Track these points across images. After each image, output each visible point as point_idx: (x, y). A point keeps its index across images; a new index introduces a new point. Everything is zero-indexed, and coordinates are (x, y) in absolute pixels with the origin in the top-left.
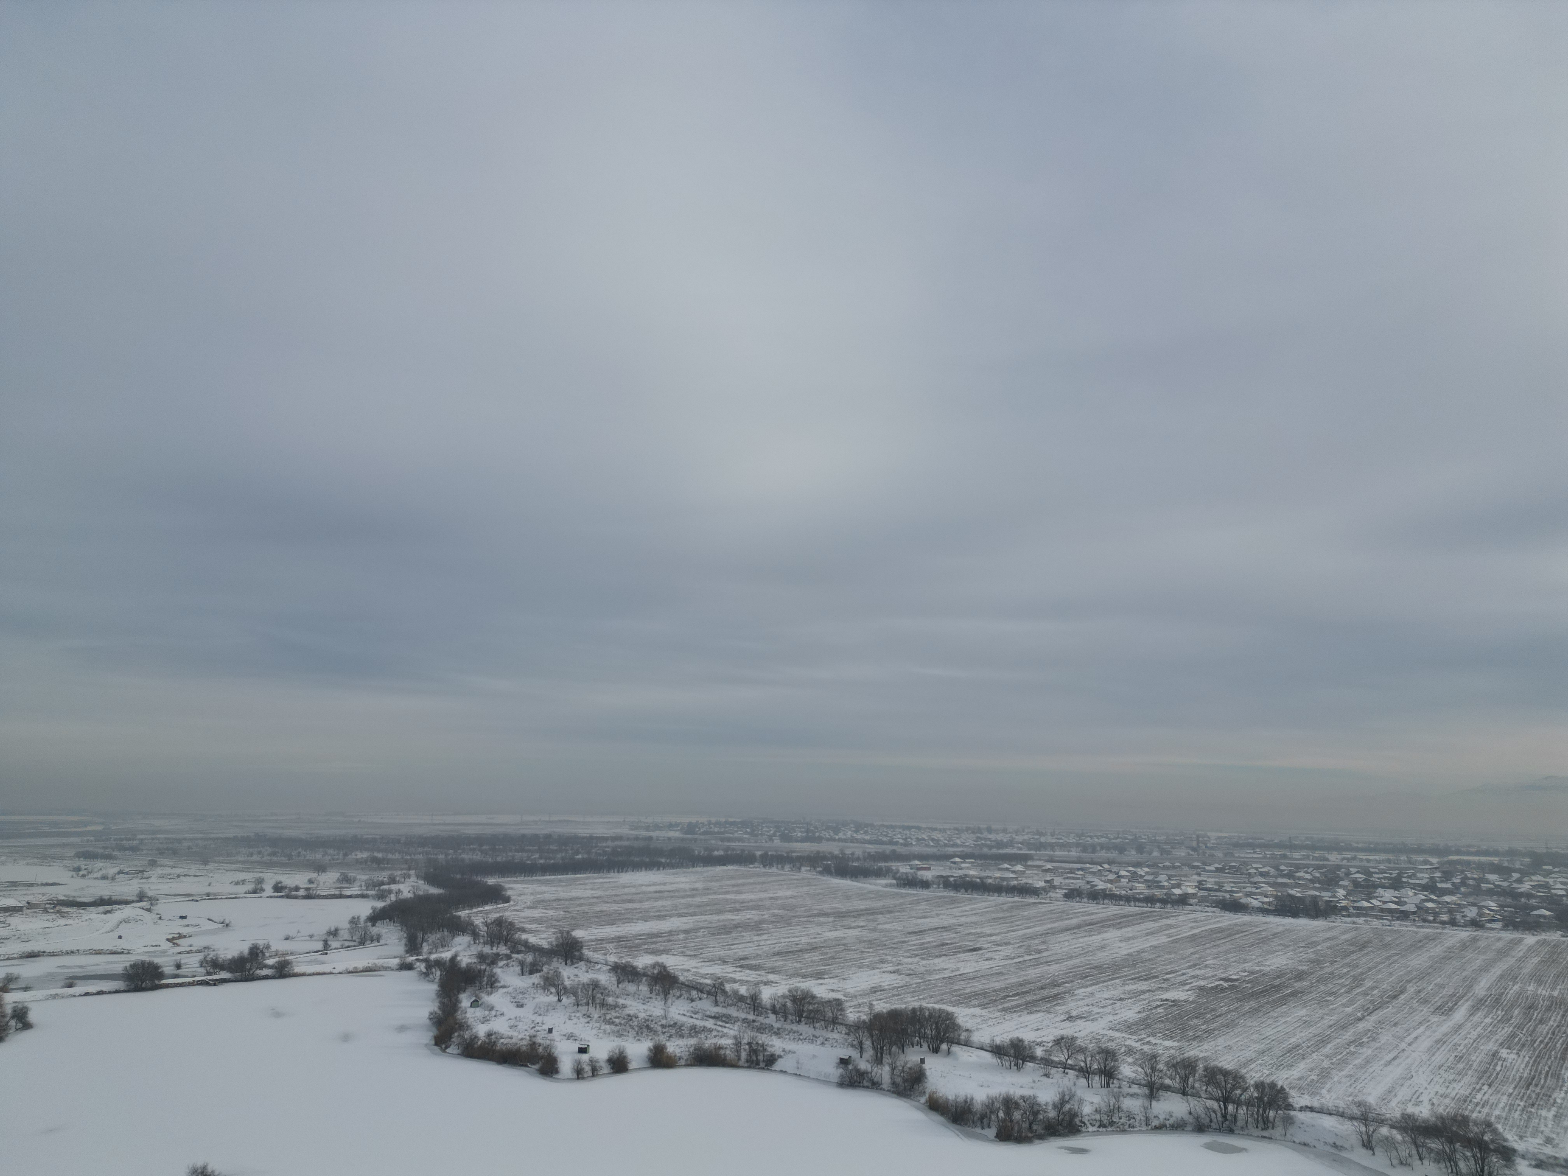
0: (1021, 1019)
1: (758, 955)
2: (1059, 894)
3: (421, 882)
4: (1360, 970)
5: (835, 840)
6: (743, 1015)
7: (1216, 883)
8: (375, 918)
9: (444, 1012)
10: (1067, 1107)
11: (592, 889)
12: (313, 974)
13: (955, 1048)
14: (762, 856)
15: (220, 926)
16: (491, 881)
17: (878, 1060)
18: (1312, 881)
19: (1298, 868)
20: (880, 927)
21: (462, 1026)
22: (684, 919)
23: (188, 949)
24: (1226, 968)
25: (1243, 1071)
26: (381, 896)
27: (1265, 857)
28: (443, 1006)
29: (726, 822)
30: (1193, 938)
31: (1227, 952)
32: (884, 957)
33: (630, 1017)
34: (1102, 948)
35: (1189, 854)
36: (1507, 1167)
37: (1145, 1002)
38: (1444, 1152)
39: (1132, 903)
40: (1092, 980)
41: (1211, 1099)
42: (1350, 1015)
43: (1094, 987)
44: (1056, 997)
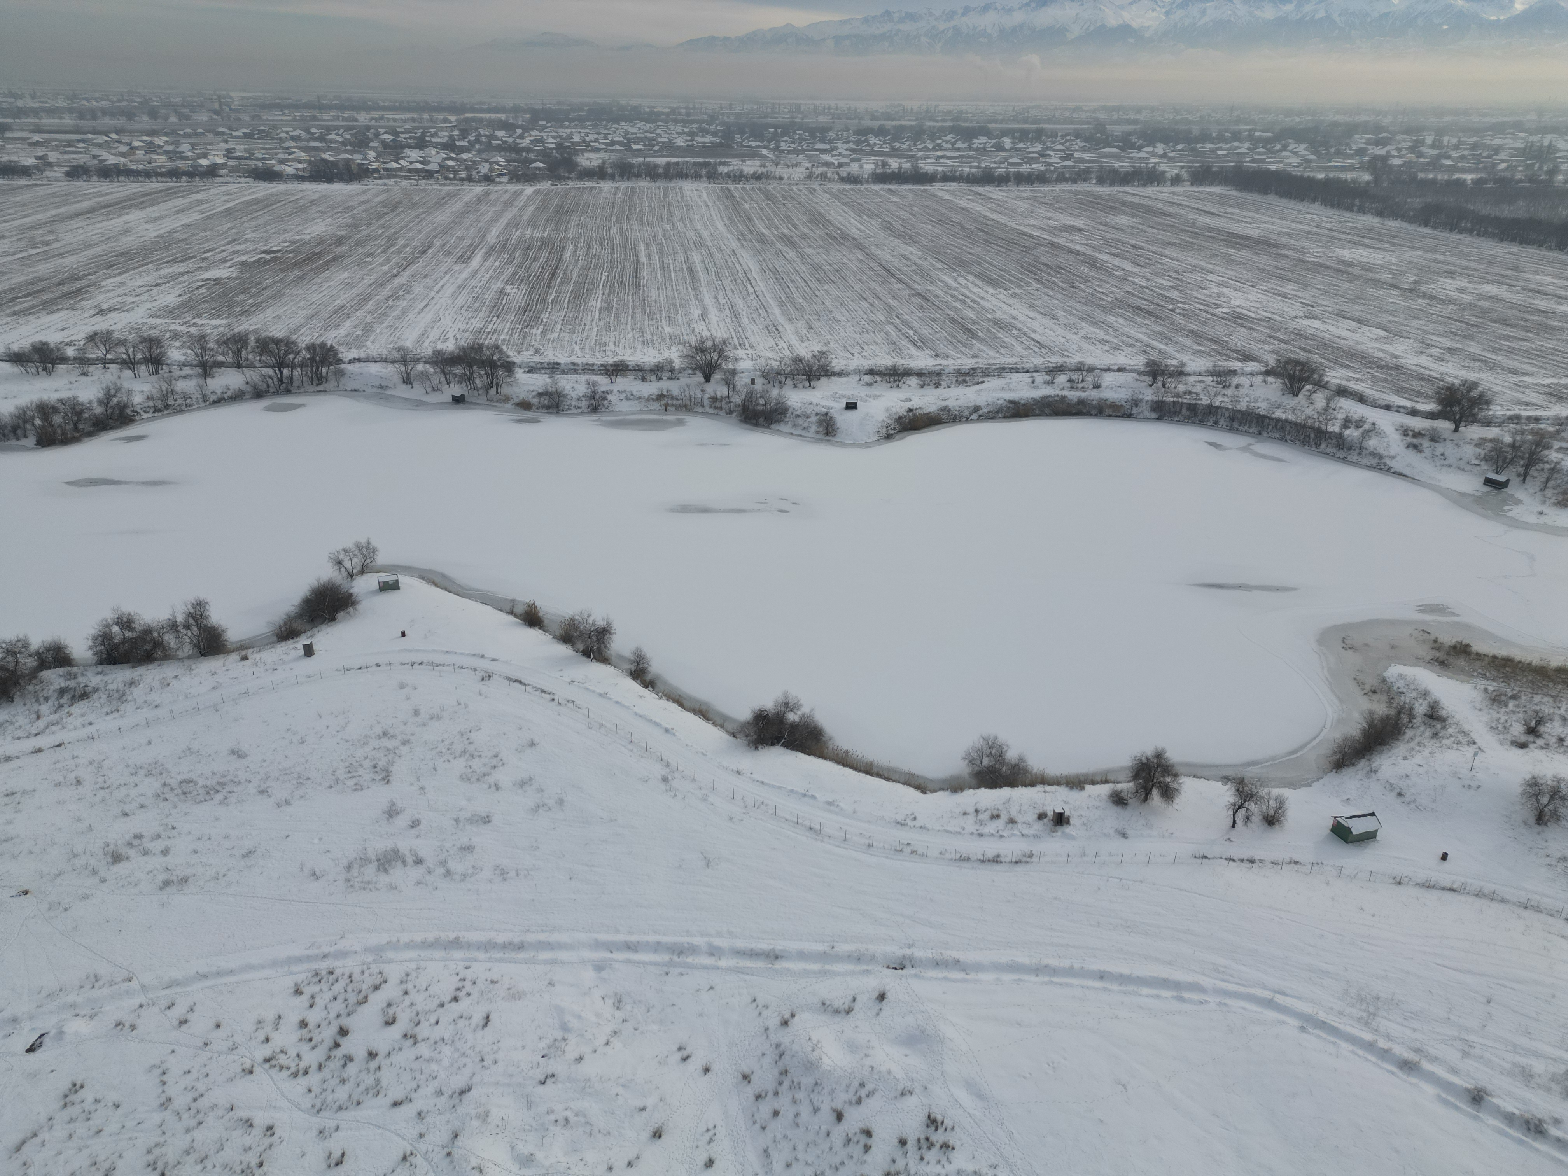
0: (40, 321)
2: (58, 172)
4: (393, 230)
7: (246, 150)
10: (115, 400)
18: (344, 143)
19: (329, 130)
24: (266, 240)
25: (294, 337)
27: (295, 120)
30: (228, 213)
31: (266, 224)
34: (126, 232)
35: (212, 119)
36: (509, 376)
37: (184, 285)
38: (465, 374)
39: (154, 179)
40: (120, 268)
41: (266, 367)
42: (387, 273)
43: (124, 276)
44: (79, 291)
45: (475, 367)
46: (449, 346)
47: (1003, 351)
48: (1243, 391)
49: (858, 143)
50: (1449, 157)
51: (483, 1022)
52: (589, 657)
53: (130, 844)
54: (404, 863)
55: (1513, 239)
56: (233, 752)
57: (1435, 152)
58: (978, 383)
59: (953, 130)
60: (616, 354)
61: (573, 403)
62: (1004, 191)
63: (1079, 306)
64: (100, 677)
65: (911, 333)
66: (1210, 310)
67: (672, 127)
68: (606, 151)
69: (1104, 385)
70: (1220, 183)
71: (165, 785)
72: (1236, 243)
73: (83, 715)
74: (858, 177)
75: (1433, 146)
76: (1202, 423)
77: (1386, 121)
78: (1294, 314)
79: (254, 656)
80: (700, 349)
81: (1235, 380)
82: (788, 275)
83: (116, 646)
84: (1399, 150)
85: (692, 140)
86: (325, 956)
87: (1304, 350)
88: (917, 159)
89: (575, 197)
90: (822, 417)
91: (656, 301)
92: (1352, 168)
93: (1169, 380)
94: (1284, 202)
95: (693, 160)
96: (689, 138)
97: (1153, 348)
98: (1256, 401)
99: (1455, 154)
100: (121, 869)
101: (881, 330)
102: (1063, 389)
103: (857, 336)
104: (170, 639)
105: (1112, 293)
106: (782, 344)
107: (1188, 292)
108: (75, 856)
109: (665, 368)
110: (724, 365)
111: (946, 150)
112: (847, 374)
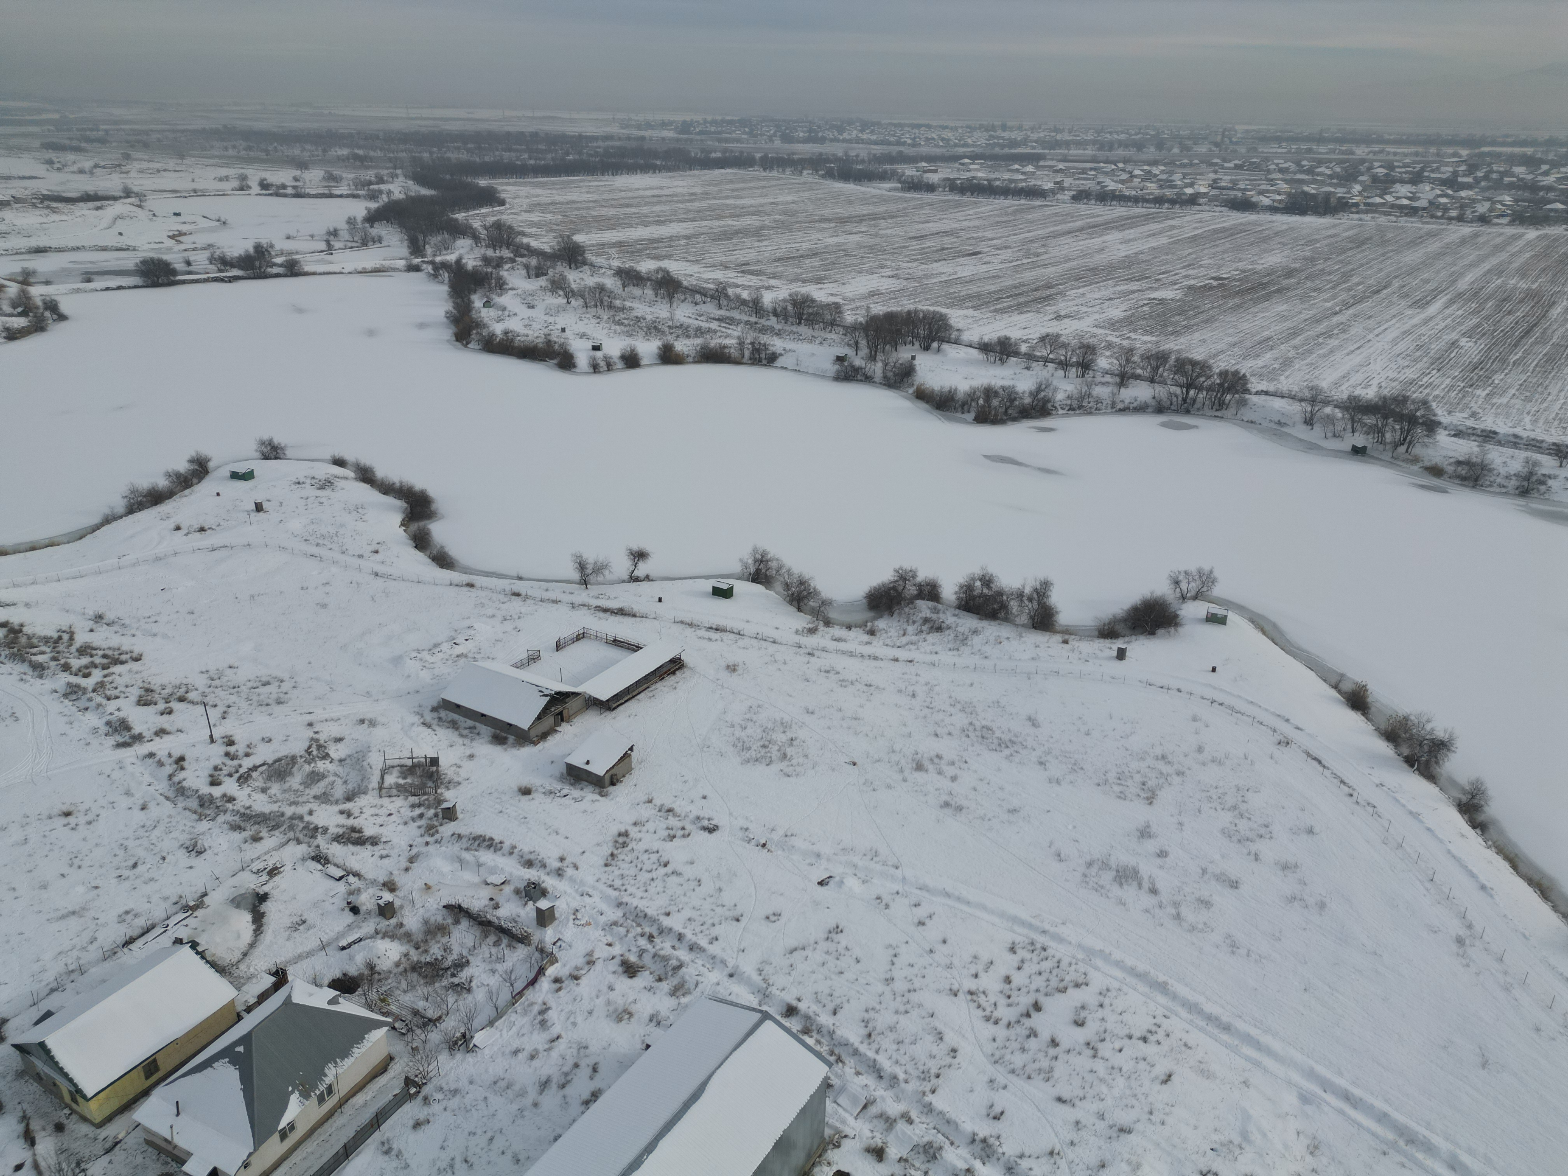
0: (1011, 319)
1: (759, 261)
2: (1067, 196)
3: (411, 183)
4: (1350, 267)
5: (838, 141)
6: (745, 318)
7: (1231, 181)
8: (372, 218)
9: (459, 312)
10: (1043, 394)
11: (588, 193)
12: (324, 274)
13: (945, 346)
14: (761, 158)
15: (217, 223)
16: (483, 182)
17: (872, 358)
18: (1331, 177)
19: (1320, 162)
20: (881, 232)
21: (479, 325)
22: (684, 225)
23: (193, 246)
24: (1220, 267)
25: (1212, 361)
26: (373, 196)
27: (1289, 152)
28: (457, 306)
29: (723, 121)
30: (1194, 239)
31: (1224, 252)
32: (884, 262)
33: (638, 319)
34: (1101, 250)
35: (1210, 150)
36: (1427, 436)
37: (1132, 302)
38: (1376, 425)
39: (1140, 204)
40: (1085, 281)
41: (1176, 385)
42: (1328, 310)
43: (1086, 288)
44: (1048, 298)
45: (1390, 420)
46: (1370, 394)
51: (1165, 1078)
52: (1412, 766)
53: (931, 760)
54: (1140, 886)
56: (1030, 719)
61: (1499, 480)
64: (955, 619)
71: (971, 724)
73: (933, 644)
79: (1074, 643)
83: (973, 598)
86: (1044, 932)
100: (919, 776)
104: (1014, 605)
108: (893, 751)
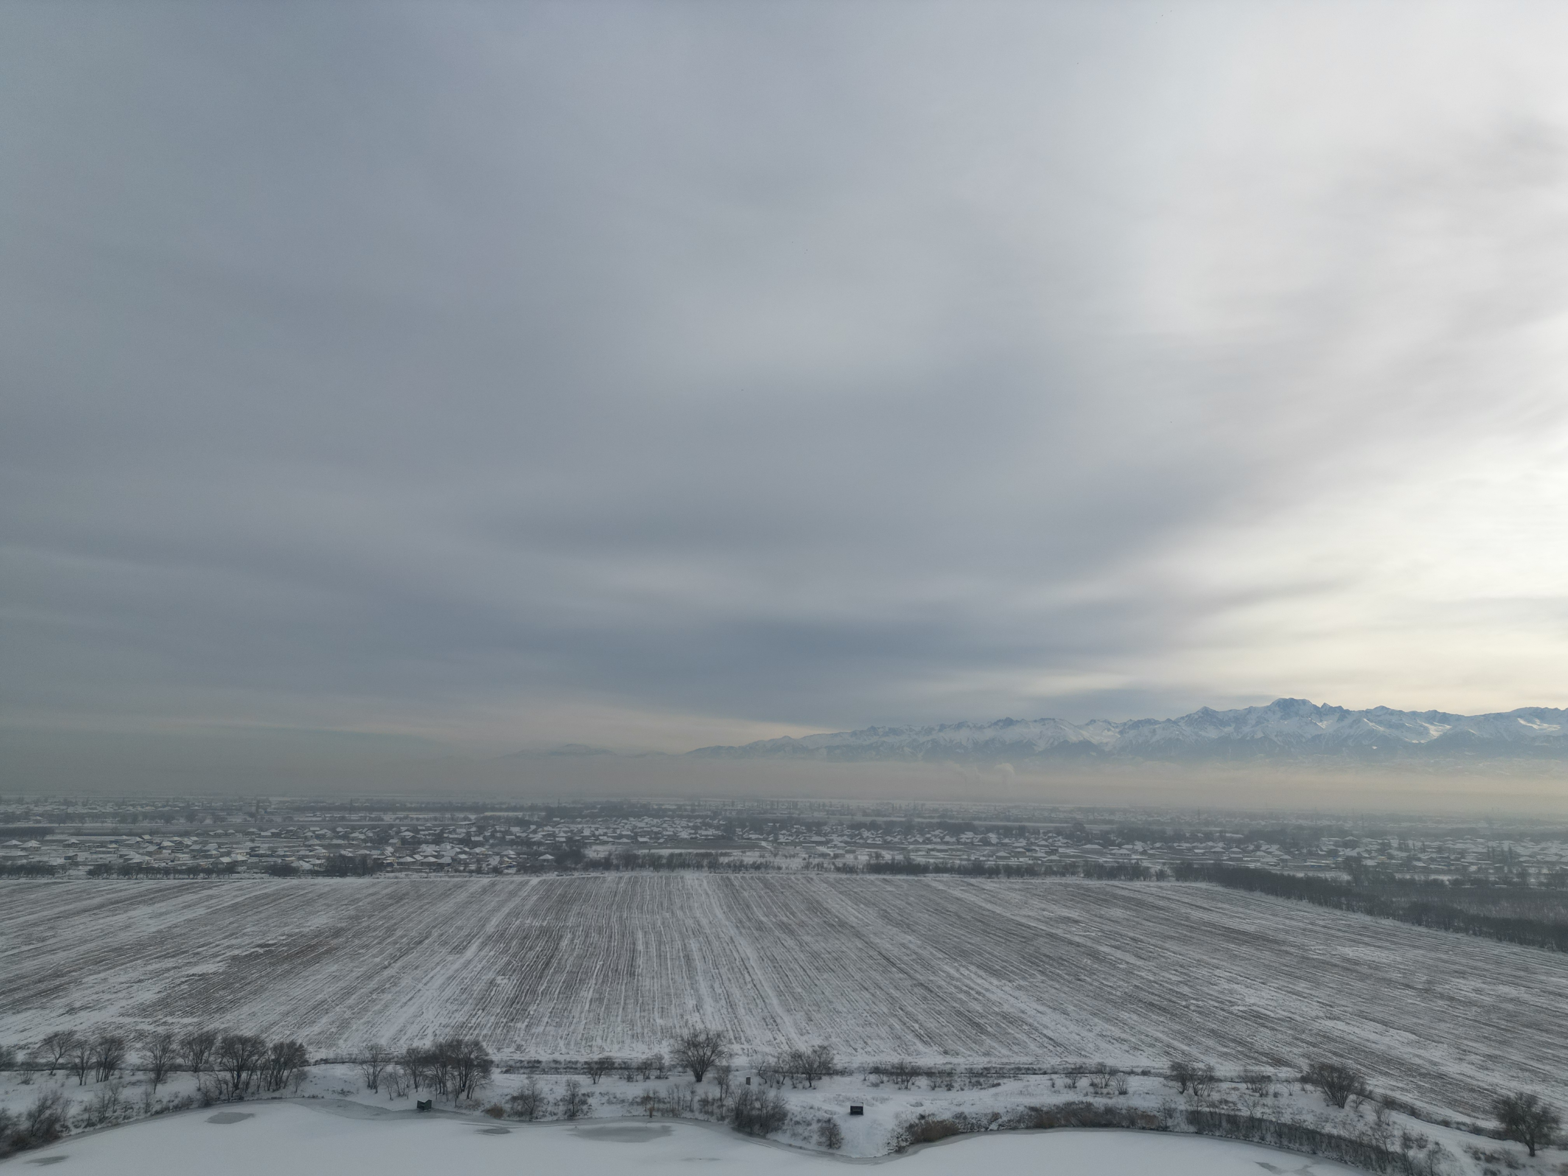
2: (81, 871)
4: (393, 922)
7: (269, 848)
18: (365, 841)
19: (354, 829)
24: (264, 934)
25: (264, 1036)
27: (324, 820)
30: (234, 907)
31: (268, 918)
34: (127, 927)
35: (245, 820)
36: (484, 1077)
37: (167, 981)
38: (437, 1076)
39: (172, 876)
40: (107, 964)
41: (224, 1070)
42: (378, 965)
43: (108, 972)
44: (57, 988)
45: (449, 1068)
46: (426, 1044)
47: (1015, 1048)
48: (1283, 1101)
49: (852, 836)
50: (1419, 860)
55: (1511, 939)
57: (1404, 854)
58: (994, 1086)
59: (940, 826)
60: (602, 1049)
61: (549, 1109)
62: (996, 882)
63: (1088, 1000)
65: (917, 1026)
66: (1226, 1007)
67: (677, 822)
68: (613, 843)
69: (1131, 1090)
70: (1204, 880)
72: (1234, 938)
74: (853, 867)
75: (1400, 849)
76: (1247, 1139)
77: (1348, 826)
78: (1314, 1014)
80: (693, 1043)
81: (1272, 1088)
82: (787, 964)
84: (1369, 852)
85: (695, 833)
87: (1335, 1054)
88: (909, 851)
89: (578, 887)
90: (824, 1125)
91: (650, 990)
92: (1327, 868)
93: (1200, 1086)
94: (1271, 899)
95: (695, 851)
96: (693, 831)
97: (1175, 1049)
98: (1300, 1113)
99: (1424, 856)
101: (885, 1024)
102: (1086, 1095)
103: (859, 1029)
105: (1119, 987)
106: (781, 1038)
107: (1199, 987)
109: (654, 1066)
110: (717, 1062)
111: (935, 843)
112: (851, 1073)
